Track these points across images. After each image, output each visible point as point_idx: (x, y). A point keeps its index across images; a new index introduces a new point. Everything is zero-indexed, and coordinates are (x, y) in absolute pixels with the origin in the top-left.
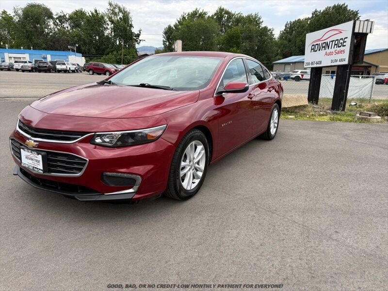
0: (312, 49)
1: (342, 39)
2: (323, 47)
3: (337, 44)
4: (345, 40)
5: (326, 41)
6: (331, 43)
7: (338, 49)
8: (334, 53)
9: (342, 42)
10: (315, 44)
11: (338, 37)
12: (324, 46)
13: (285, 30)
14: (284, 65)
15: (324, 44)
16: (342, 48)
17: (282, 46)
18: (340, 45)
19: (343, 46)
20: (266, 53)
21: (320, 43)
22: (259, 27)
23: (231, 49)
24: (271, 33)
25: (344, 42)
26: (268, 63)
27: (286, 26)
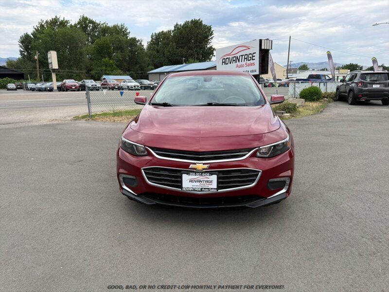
0: (223, 62)
1: (251, 54)
2: (233, 61)
3: (246, 58)
4: (254, 55)
5: (236, 55)
6: (241, 57)
7: (248, 62)
8: (245, 66)
9: (251, 56)
10: (225, 58)
11: (247, 52)
12: (234, 59)
13: (152, 41)
14: (158, 75)
15: (234, 58)
16: (252, 61)
17: (152, 56)
18: (250, 59)
19: (252, 60)
20: (139, 63)
21: (231, 57)
22: (127, 37)
23: (103, 59)
24: (141, 43)
25: (253, 56)
26: (142, 73)
27: (152, 37)
